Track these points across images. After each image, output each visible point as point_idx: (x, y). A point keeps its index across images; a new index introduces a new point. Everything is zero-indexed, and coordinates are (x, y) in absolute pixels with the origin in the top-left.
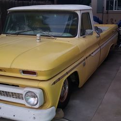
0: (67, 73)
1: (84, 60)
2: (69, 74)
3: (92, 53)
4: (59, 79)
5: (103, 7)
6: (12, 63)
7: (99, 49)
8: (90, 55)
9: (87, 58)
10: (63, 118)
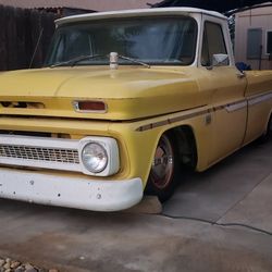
0: (169, 121)
1: (209, 111)
2: (173, 125)
3: (228, 105)
4: (151, 126)
5: (261, 47)
6: (59, 89)
7: (244, 104)
8: (222, 107)
9: (214, 109)
10: (161, 214)
